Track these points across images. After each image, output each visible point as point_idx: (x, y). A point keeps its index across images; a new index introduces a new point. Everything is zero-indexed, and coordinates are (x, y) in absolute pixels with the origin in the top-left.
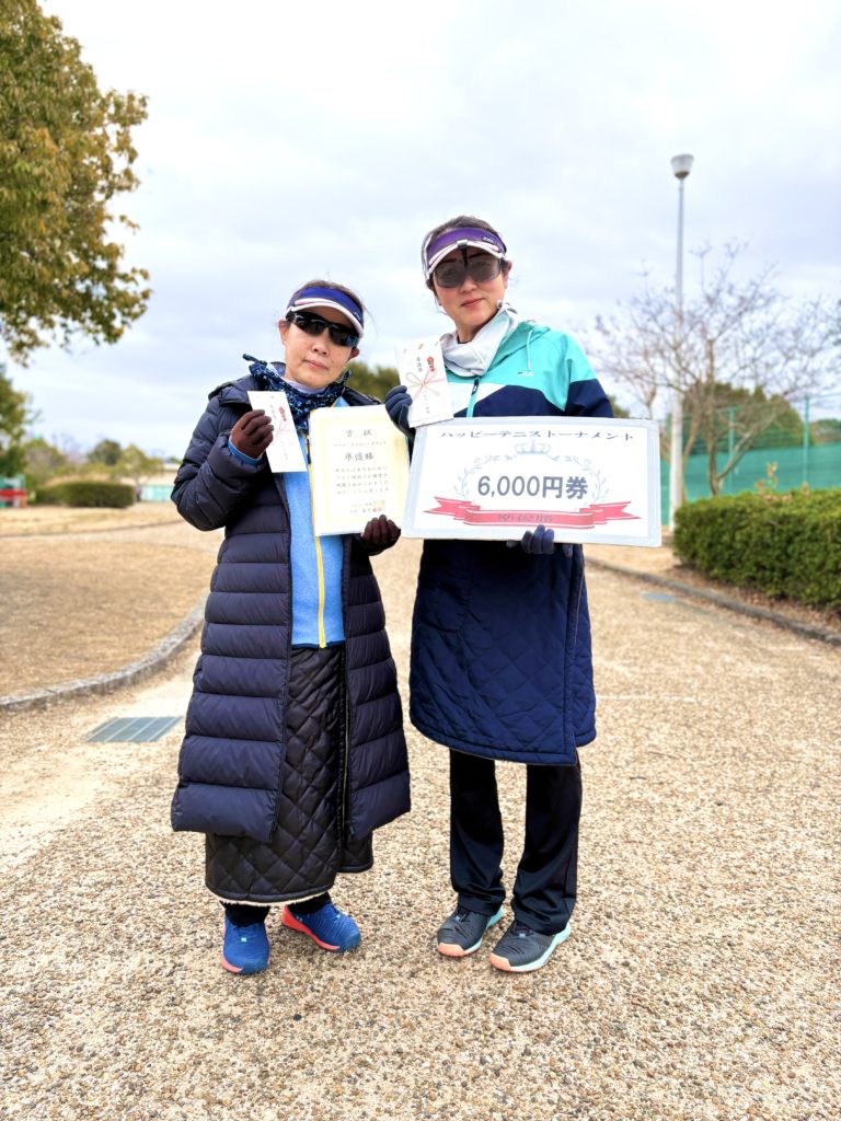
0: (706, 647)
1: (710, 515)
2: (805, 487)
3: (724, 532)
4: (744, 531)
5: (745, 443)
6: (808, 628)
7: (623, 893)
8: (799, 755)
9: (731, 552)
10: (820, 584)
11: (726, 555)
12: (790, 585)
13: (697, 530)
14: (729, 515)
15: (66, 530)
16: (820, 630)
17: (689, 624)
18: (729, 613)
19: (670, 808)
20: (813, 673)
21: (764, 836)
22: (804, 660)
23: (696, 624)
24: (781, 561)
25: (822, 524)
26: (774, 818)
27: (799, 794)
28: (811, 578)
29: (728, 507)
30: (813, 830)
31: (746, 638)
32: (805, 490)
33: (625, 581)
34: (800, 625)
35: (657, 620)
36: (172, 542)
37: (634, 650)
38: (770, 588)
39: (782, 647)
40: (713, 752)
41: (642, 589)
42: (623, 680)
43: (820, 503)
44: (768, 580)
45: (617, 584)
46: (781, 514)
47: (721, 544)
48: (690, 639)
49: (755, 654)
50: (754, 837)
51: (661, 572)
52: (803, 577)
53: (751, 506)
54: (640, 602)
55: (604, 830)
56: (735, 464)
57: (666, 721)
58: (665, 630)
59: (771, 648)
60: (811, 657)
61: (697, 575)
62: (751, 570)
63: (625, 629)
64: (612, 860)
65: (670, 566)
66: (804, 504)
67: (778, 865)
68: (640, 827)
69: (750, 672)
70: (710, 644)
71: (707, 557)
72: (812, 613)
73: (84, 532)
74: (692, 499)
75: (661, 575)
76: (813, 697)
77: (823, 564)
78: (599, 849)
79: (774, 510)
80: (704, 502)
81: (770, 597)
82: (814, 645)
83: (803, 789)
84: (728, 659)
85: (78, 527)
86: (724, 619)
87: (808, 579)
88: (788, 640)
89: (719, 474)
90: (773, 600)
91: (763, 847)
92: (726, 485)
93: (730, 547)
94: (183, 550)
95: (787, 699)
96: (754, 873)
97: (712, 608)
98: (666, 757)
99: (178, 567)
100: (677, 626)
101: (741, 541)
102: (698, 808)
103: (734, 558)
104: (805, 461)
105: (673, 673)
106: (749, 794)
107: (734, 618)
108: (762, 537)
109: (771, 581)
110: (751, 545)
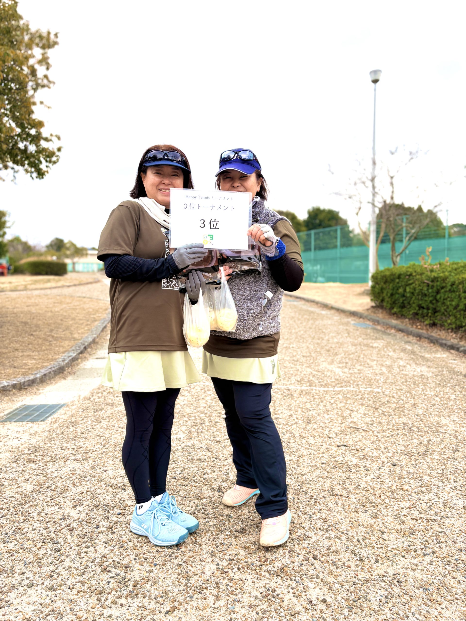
0: (388, 355)
1: (392, 277)
2: (447, 260)
3: (400, 287)
4: (411, 286)
5: (412, 236)
6: (449, 343)
7: (327, 538)
8: (445, 428)
9: (404, 298)
10: (456, 317)
11: (401, 300)
12: (438, 317)
13: (384, 286)
14: (402, 277)
15: (25, 289)
16: (457, 345)
17: (379, 341)
18: (402, 334)
19: (362, 468)
20: (452, 371)
21: (424, 489)
22: (446, 363)
23: (382, 341)
24: (433, 304)
25: (457, 282)
26: (430, 475)
27: (446, 457)
28: (451, 313)
29: (402, 273)
30: (455, 484)
31: (412, 349)
32: (447, 262)
33: (342, 315)
34: (444, 342)
35: (360, 339)
36: (84, 295)
37: (345, 358)
38: (426, 319)
39: (434, 355)
40: (391, 427)
41: (352, 320)
42: (337, 377)
43: (456, 270)
44: (425, 315)
45: (338, 318)
46: (432, 277)
47: (398, 294)
48: (379, 350)
49: (418, 359)
50: (416, 490)
51: (363, 310)
52: (446, 313)
53: (415, 272)
54: (351, 329)
55: (317, 486)
56: (406, 248)
57: (362, 405)
58: (365, 345)
59: (427, 356)
60: (451, 361)
61: (385, 312)
62: (415, 309)
63: (341, 344)
64: (321, 510)
65: (369, 307)
66: (446, 270)
67: (432, 513)
68: (341, 483)
69: (414, 371)
70: (391, 354)
71: (390, 302)
72: (451, 334)
73: (36, 289)
74: (381, 268)
75: (363, 312)
76: (453, 388)
77: (458, 305)
78: (313, 501)
79: (429, 274)
80: (388, 270)
81: (426, 325)
82: (452, 354)
83: (448, 453)
84: (402, 363)
85: (33, 286)
86: (400, 338)
87: (449, 314)
88: (437, 351)
89: (397, 254)
90: (428, 327)
91: (422, 498)
92: (401, 260)
93: (404, 296)
94: (89, 300)
95: (437, 389)
96: (417, 520)
97: (393, 331)
98: (361, 431)
99: (84, 309)
100: (372, 343)
101: (410, 292)
102: (380, 468)
103: (405, 302)
104: (446, 246)
105: (368, 372)
106: (413, 457)
107: (406, 337)
108: (422, 290)
109: (427, 316)
110: (416, 295)
